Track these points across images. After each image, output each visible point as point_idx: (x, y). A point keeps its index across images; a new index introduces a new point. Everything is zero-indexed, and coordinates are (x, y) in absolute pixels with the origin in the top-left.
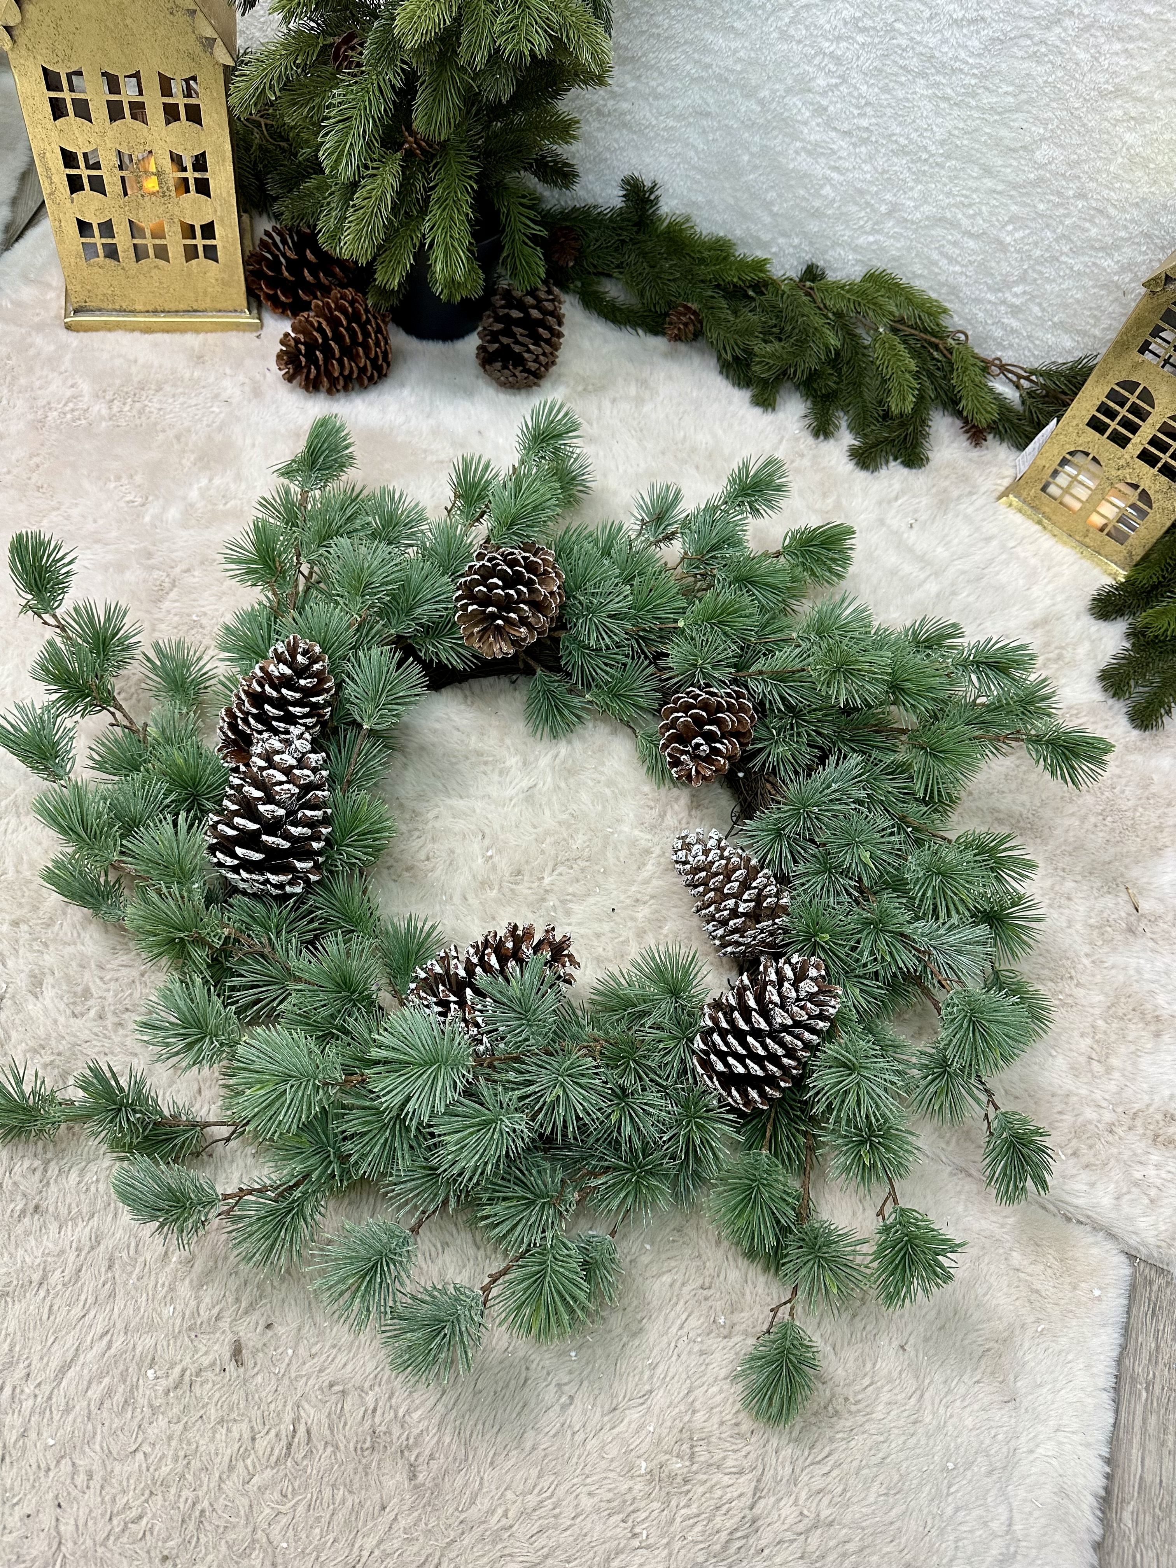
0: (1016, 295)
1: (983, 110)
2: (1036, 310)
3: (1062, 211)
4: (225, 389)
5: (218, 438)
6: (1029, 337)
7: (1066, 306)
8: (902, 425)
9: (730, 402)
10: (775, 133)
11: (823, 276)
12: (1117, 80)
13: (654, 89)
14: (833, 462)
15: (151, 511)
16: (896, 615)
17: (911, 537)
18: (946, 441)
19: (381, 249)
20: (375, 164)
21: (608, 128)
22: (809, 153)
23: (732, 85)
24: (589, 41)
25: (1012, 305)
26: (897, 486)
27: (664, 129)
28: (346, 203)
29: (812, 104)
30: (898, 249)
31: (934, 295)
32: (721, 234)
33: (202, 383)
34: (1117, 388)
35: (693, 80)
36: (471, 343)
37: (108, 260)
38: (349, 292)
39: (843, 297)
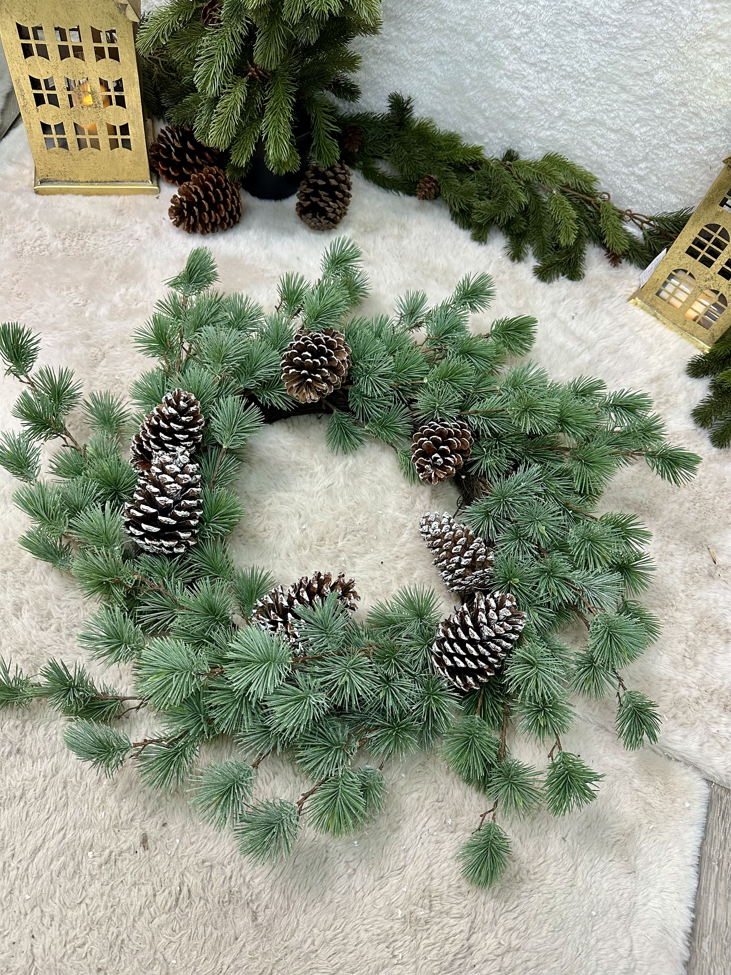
0: (641, 169)
1: (621, 49)
2: (654, 179)
3: (671, 114)
4: (136, 232)
5: (132, 262)
6: (649, 196)
7: (673, 176)
8: (568, 253)
9: (458, 239)
10: (487, 64)
11: (517, 157)
12: (708, 28)
13: (410, 37)
14: (524, 277)
15: (89, 310)
16: (563, 375)
17: (573, 325)
18: (596, 263)
19: (234, 141)
20: (230, 85)
21: (380, 61)
22: (509, 77)
23: (459, 33)
24: (366, 4)
25: (639, 176)
26: (564, 292)
27: (416, 63)
28: (212, 110)
29: (511, 45)
30: (565, 139)
31: (588, 170)
32: (452, 131)
33: (122, 228)
34: (706, 229)
35: (434, 30)
36: (293, 201)
37: (61, 149)
38: (215, 169)
39: (530, 171)
